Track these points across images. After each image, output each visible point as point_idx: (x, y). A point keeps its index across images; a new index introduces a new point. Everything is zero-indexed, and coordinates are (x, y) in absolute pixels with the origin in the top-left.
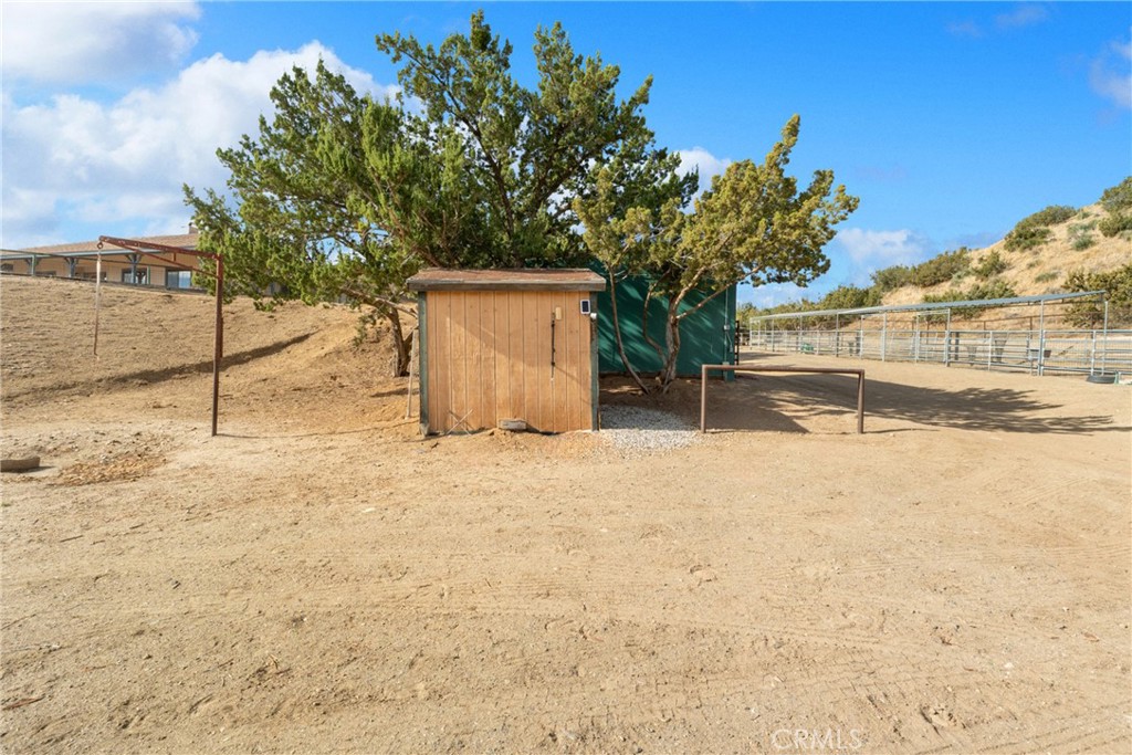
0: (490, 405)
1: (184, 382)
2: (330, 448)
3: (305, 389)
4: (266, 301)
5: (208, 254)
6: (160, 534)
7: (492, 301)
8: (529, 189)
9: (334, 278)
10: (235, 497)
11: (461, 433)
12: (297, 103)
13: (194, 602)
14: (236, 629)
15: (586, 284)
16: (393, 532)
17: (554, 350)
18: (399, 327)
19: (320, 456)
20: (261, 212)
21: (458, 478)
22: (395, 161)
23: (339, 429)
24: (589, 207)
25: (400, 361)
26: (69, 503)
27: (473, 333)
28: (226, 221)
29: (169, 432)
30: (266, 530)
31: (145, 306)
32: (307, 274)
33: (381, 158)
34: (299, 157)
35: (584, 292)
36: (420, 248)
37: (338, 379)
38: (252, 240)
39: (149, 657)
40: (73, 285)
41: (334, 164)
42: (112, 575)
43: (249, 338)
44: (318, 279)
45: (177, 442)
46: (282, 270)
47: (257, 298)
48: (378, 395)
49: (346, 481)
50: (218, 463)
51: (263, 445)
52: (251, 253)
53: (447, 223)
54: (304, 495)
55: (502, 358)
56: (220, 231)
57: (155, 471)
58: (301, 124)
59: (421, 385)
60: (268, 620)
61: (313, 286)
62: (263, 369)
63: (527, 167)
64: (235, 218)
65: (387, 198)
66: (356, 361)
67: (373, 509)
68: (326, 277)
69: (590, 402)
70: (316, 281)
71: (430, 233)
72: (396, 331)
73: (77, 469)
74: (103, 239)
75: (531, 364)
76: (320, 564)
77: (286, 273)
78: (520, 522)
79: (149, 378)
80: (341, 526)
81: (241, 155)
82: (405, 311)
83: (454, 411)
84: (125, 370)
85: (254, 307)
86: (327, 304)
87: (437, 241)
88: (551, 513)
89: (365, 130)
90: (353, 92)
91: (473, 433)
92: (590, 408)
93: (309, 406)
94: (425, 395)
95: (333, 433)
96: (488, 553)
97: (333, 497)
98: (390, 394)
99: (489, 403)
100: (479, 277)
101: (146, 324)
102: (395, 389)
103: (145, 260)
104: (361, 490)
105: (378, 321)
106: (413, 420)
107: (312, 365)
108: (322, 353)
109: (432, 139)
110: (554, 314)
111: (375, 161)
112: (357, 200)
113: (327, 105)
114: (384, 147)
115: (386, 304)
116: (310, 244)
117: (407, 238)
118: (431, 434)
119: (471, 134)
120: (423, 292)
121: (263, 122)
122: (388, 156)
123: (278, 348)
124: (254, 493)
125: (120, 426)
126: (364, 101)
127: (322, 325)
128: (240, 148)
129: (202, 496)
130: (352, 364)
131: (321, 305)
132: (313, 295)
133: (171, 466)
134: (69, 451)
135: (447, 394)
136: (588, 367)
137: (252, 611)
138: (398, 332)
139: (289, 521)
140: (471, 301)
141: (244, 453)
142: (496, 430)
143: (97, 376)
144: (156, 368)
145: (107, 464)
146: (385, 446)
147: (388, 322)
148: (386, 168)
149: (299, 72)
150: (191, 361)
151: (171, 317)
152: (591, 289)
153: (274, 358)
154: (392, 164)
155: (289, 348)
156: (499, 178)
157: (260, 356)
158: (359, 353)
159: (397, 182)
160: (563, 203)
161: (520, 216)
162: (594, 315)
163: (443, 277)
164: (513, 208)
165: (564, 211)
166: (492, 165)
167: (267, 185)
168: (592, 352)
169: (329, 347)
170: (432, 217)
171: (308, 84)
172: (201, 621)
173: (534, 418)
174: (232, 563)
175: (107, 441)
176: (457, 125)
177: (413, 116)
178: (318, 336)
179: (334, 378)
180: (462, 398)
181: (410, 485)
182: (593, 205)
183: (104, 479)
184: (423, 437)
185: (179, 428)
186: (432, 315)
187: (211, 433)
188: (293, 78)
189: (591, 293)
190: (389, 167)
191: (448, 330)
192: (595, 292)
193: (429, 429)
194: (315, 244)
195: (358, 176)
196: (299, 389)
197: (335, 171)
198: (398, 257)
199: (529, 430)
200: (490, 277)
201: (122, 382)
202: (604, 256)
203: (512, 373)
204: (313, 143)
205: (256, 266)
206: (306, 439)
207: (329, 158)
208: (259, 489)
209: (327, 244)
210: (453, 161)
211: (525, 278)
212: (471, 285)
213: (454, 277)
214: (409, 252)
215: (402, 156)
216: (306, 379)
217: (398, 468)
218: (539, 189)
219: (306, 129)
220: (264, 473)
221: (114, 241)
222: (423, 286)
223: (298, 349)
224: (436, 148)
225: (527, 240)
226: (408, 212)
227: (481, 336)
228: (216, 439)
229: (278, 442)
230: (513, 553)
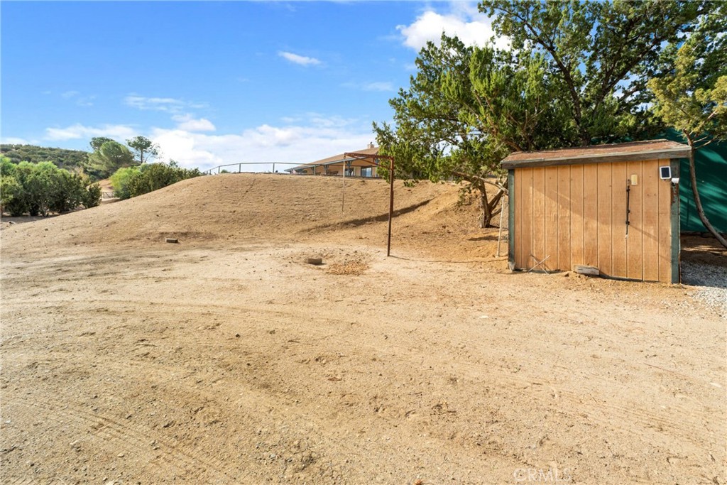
0: (565, 253)
1: (372, 226)
2: (450, 271)
3: (429, 233)
4: (409, 181)
5: (384, 157)
6: (374, 307)
7: (567, 173)
8: (596, 82)
9: (448, 165)
10: (405, 294)
11: (540, 272)
12: (428, 62)
13: (396, 350)
14: (420, 373)
15: (666, 153)
16: (505, 336)
17: (628, 212)
18: (485, 194)
19: (445, 276)
20: (409, 131)
21: (546, 306)
22: (492, 83)
23: (453, 260)
24: (666, 84)
25: (485, 217)
26: (335, 283)
27: (551, 198)
28: (391, 138)
29: (368, 252)
30: (424, 317)
31: (354, 187)
32: (433, 164)
33: (482, 83)
34: (430, 94)
35: (665, 160)
36: (507, 139)
37: (447, 228)
38: (405, 147)
39: (381, 375)
40: (328, 178)
41: (452, 94)
42: (357, 323)
43: (399, 203)
44: (440, 166)
45: (372, 258)
46: (420, 162)
47: (405, 180)
48: (472, 239)
49: (464, 294)
50: (392, 272)
51: (413, 265)
52: (403, 154)
53: (528, 119)
54: (441, 299)
55: (577, 218)
56: (388, 144)
57: (365, 272)
58: (431, 75)
59: (509, 235)
60: (436, 374)
61: (436, 170)
62: (406, 220)
63: (595, 64)
64: (394, 136)
65: (485, 108)
66: (457, 217)
67: (487, 317)
68: (444, 165)
69: (670, 258)
70: (438, 168)
71: (514, 128)
72: (483, 197)
73: (335, 266)
74: (346, 154)
75: (605, 222)
76: (460, 346)
77: (422, 164)
78: (613, 354)
79: (357, 223)
80: (468, 324)
81: (399, 100)
82: (492, 184)
83: (534, 255)
84: (347, 219)
85: (404, 185)
86: (444, 181)
87: (519, 133)
88: (645, 353)
89: (472, 67)
90: (463, 45)
91: (551, 273)
92: (670, 264)
93: (432, 243)
94: (512, 242)
95: (450, 262)
96: (588, 373)
97: (459, 303)
98: (480, 239)
99: (565, 251)
100: (556, 155)
101: (354, 196)
102: (483, 236)
103: (353, 164)
104: (475, 302)
105: (473, 191)
106: (502, 258)
107: (432, 219)
108: (437, 211)
109: (514, 62)
110: (629, 181)
111: (478, 86)
112: (465, 114)
113: (446, 58)
114: (484, 75)
115: (479, 179)
116: (432, 146)
117: (499, 133)
118: (517, 270)
119: (546, 50)
120: (512, 169)
121: (412, 78)
122: (487, 80)
123: (413, 208)
124: (413, 293)
125: (347, 247)
126: (471, 49)
127: (436, 195)
128: (399, 97)
129: (389, 289)
130: (454, 219)
131: (440, 182)
132: (436, 176)
133: (371, 270)
134: (331, 257)
135: (529, 242)
136: (668, 227)
137: (426, 365)
138: (485, 198)
139: (437, 313)
140: (550, 174)
141: (404, 268)
142: (571, 273)
143: (337, 221)
144: (359, 218)
145: (345, 265)
146: (485, 275)
147: (478, 191)
148: (485, 89)
149: (430, 44)
150: (373, 215)
151: (364, 192)
152: (673, 157)
153: (411, 214)
154: (489, 86)
155: (419, 208)
156: (568, 78)
157: (404, 213)
158: (458, 212)
159: (492, 96)
160: (631, 86)
161: (587, 104)
162: (676, 180)
163: (527, 158)
164: (581, 99)
165: (631, 93)
166: (563, 69)
167: (413, 115)
168: (672, 213)
169: (441, 208)
170: (517, 117)
171: (436, 49)
172: (401, 363)
173: (607, 267)
174: (411, 332)
175: (344, 254)
176: (534, 47)
177: (500, 50)
178: (434, 201)
179: (444, 227)
180: (542, 245)
181: (508, 305)
182: (670, 81)
183: (346, 273)
184: (511, 271)
185: (372, 250)
186: (518, 185)
187: (387, 255)
188: (427, 49)
189: (672, 160)
190: (487, 87)
191: (531, 196)
192: (677, 159)
193: (515, 266)
194: (435, 146)
195: (466, 99)
196: (426, 233)
197: (452, 98)
198: (491, 147)
199: (602, 276)
200: (565, 155)
201: (346, 225)
202: (681, 126)
203: (586, 228)
204: (439, 84)
205: (406, 161)
206: (435, 264)
207: (449, 91)
208: (416, 290)
209: (442, 144)
210: (537, 72)
211: (600, 152)
212: (551, 161)
213: (536, 157)
214: (500, 143)
215: (496, 78)
216: (429, 227)
217: (497, 290)
218: (606, 79)
219: (433, 77)
220: (416, 281)
221: (350, 155)
222: (512, 165)
223: (423, 209)
224: (517, 68)
225: (596, 121)
226: (499, 116)
227: (558, 200)
228: (389, 258)
229: (420, 264)
230: (612, 379)
